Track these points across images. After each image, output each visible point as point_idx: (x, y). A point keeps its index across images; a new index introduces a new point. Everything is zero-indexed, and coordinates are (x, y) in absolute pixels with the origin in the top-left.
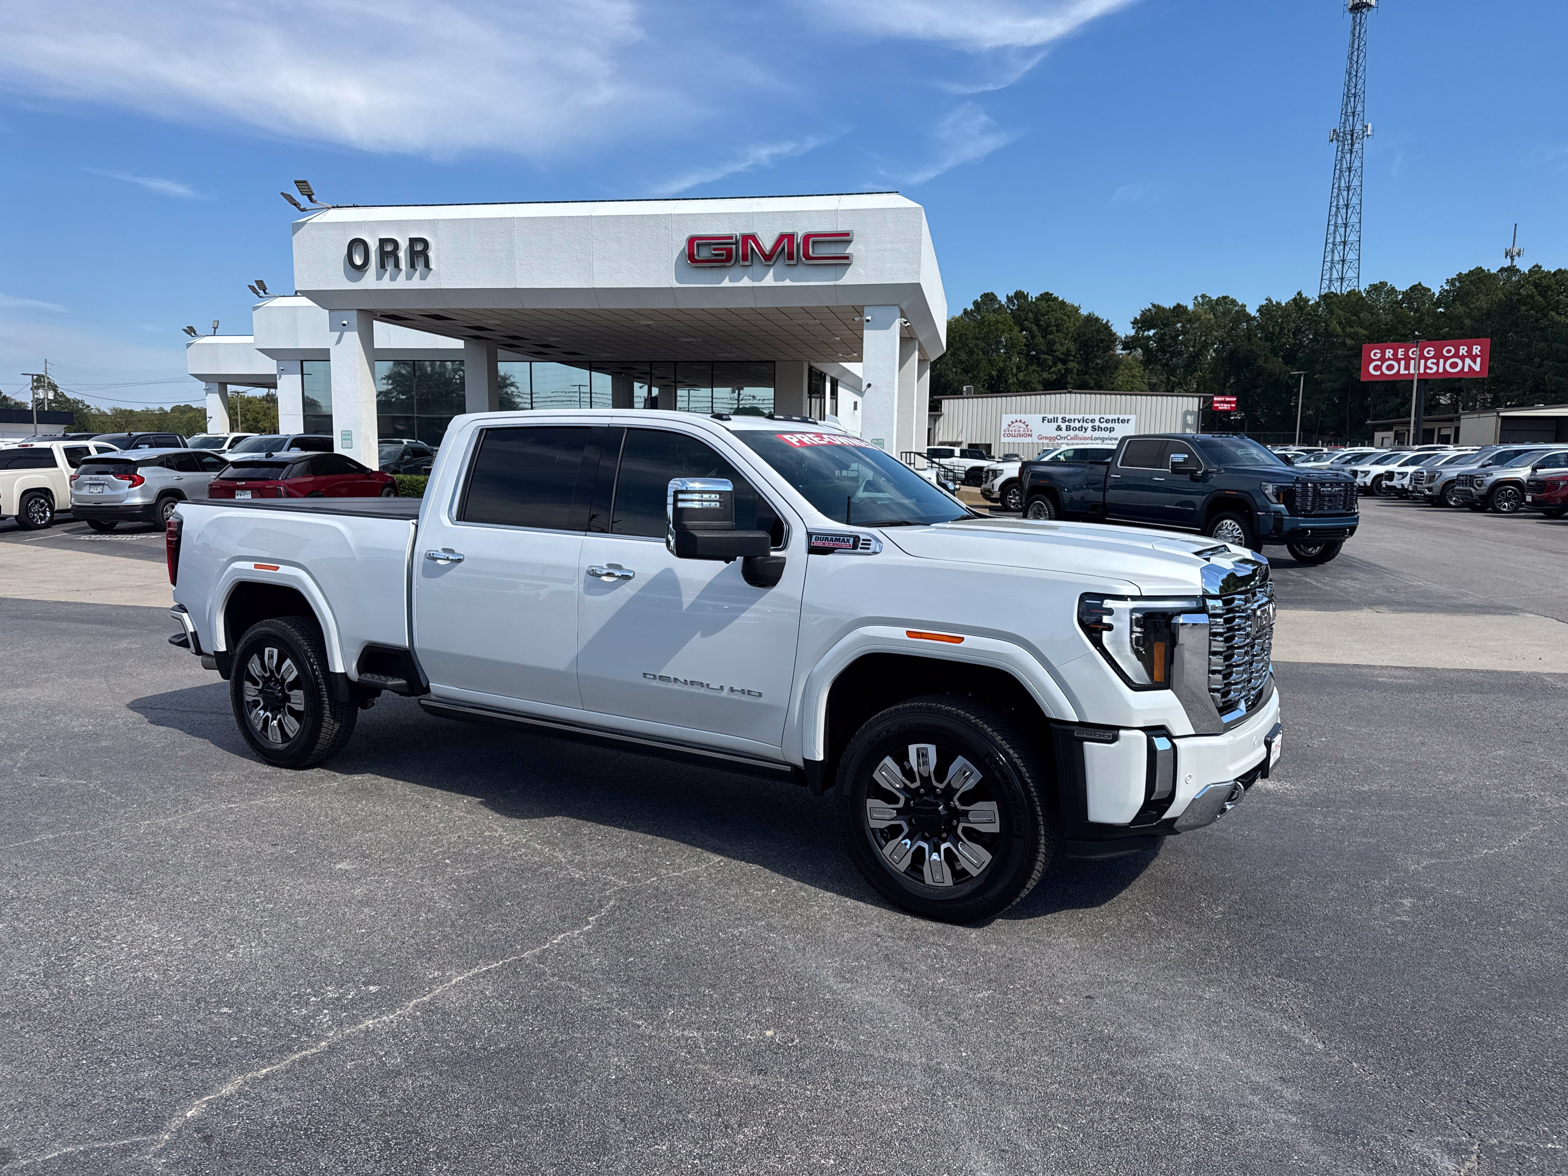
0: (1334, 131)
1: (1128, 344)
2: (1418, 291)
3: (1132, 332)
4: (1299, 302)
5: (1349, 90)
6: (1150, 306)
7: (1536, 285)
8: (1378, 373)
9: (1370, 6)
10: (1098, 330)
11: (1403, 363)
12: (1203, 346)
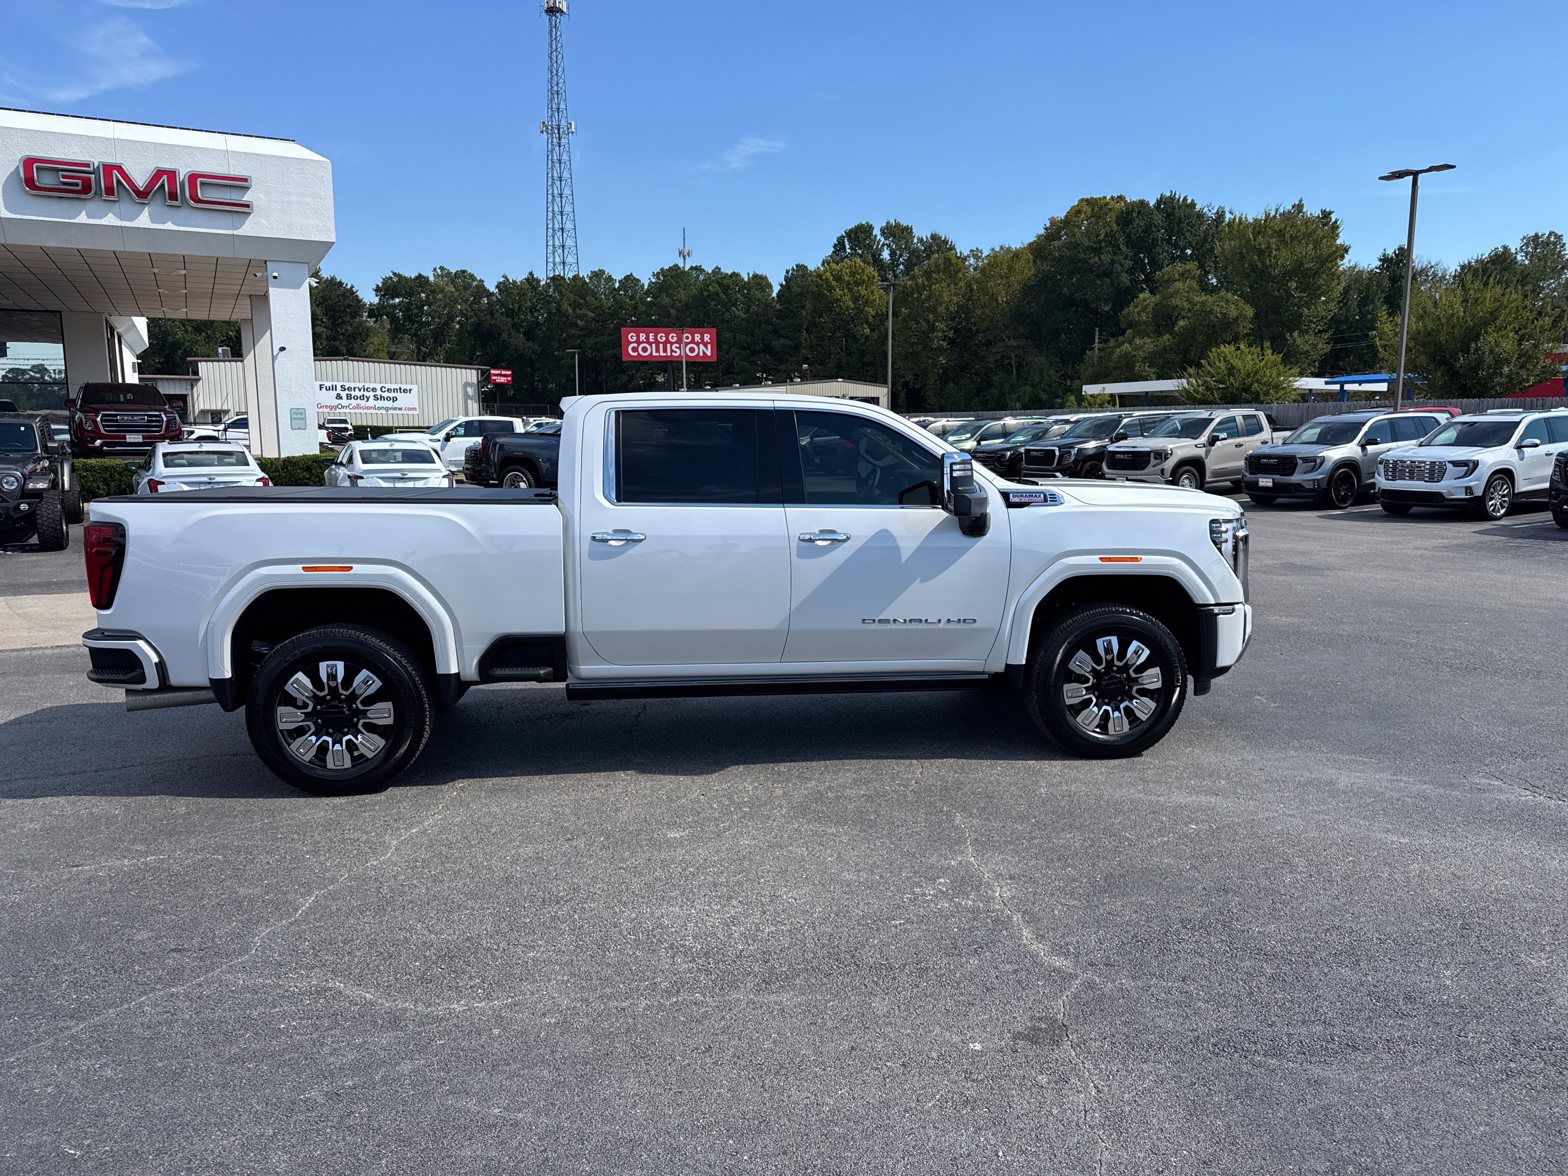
0: (544, 123)
1: (375, 312)
2: (630, 281)
3: (376, 300)
4: (531, 281)
5: (552, 87)
6: (391, 275)
7: (720, 284)
8: (636, 354)
9: (562, 12)
10: (344, 295)
11: (654, 345)
12: (449, 318)
